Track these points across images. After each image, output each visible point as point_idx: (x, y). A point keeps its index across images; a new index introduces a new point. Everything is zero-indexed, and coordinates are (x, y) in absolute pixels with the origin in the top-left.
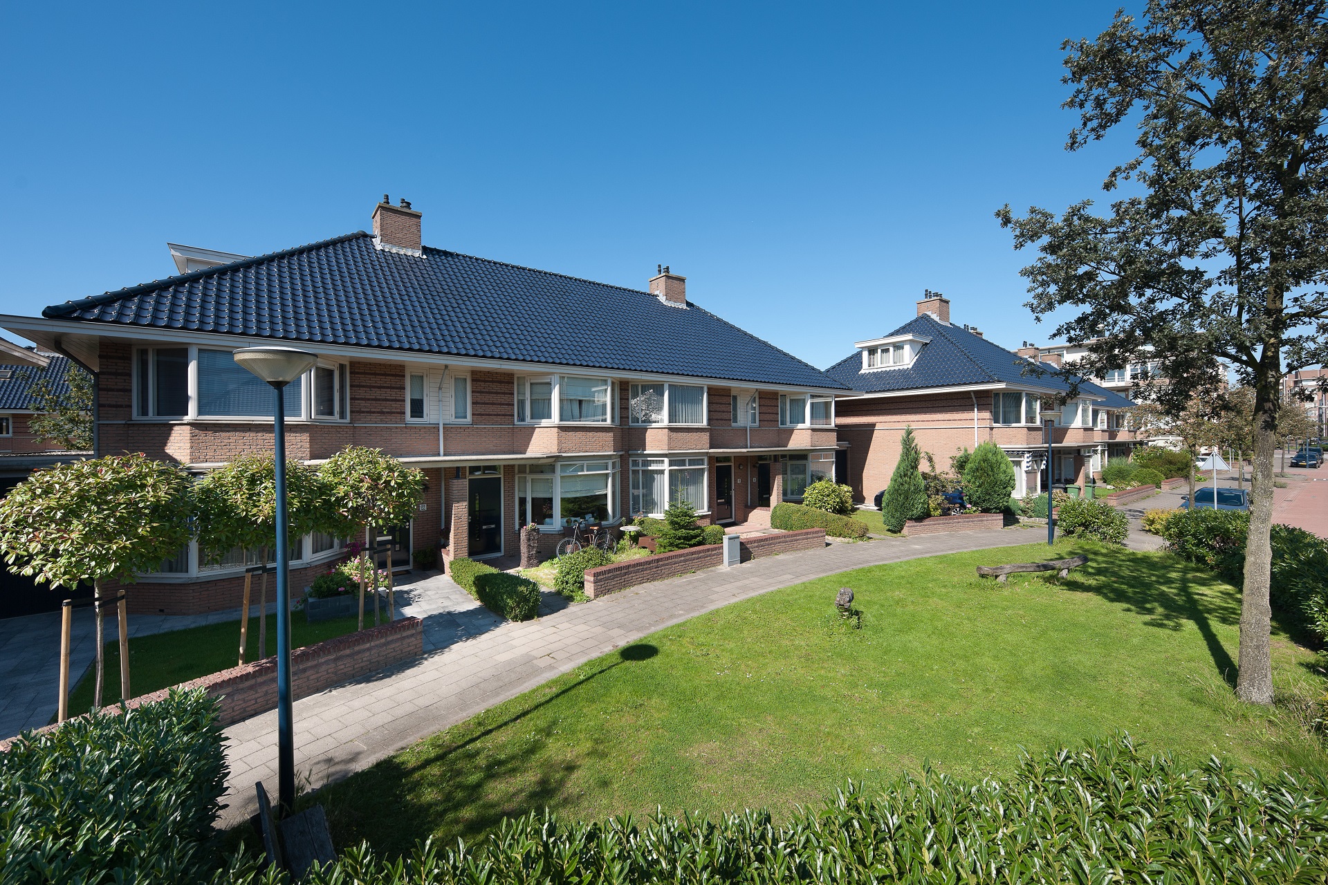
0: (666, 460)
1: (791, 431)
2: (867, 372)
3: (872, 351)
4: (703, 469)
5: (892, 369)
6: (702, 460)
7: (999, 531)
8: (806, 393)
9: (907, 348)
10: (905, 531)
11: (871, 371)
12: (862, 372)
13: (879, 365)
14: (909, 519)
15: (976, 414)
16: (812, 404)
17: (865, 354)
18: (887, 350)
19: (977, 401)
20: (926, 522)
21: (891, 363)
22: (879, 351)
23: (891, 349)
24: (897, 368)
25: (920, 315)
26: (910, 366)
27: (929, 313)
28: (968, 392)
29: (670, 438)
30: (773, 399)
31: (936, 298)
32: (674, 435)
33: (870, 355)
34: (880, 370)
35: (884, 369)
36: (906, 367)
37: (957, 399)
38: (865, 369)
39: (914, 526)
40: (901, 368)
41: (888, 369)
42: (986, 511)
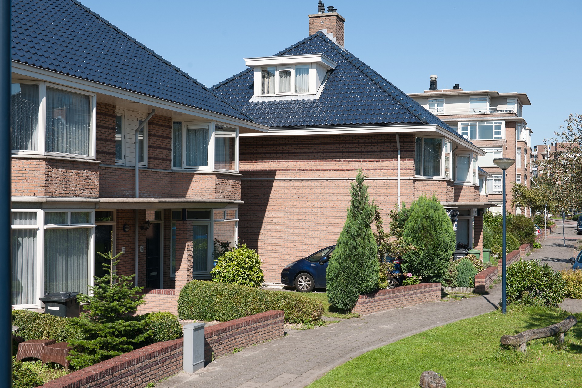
0: (40, 213)
1: (189, 177)
2: (261, 100)
3: (267, 72)
4: (87, 229)
5: (294, 99)
6: (88, 215)
7: (438, 304)
8: (209, 121)
9: (313, 72)
10: (357, 309)
11: (266, 100)
12: (253, 100)
13: (277, 93)
14: (362, 294)
15: (399, 163)
16: (216, 139)
17: (258, 76)
18: (288, 74)
19: (401, 146)
20: (378, 297)
21: (293, 92)
22: (277, 73)
23: (293, 72)
24: (300, 99)
25: (314, 32)
26: (317, 97)
27: (325, 32)
28: (393, 135)
29: (48, 177)
30: (165, 126)
31: (331, 13)
32: (54, 171)
33: (263, 77)
34: (278, 99)
35: (283, 99)
36: (312, 98)
37: (378, 143)
38: (257, 97)
39: (367, 303)
40: (306, 98)
41: (289, 99)
42: (426, 280)
